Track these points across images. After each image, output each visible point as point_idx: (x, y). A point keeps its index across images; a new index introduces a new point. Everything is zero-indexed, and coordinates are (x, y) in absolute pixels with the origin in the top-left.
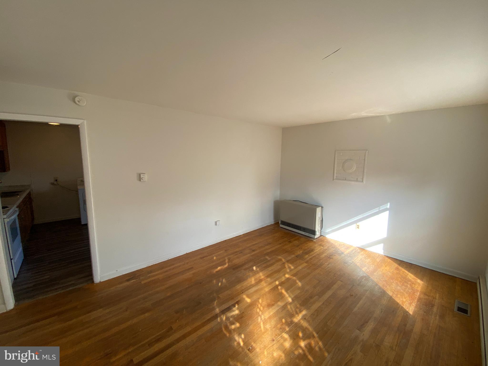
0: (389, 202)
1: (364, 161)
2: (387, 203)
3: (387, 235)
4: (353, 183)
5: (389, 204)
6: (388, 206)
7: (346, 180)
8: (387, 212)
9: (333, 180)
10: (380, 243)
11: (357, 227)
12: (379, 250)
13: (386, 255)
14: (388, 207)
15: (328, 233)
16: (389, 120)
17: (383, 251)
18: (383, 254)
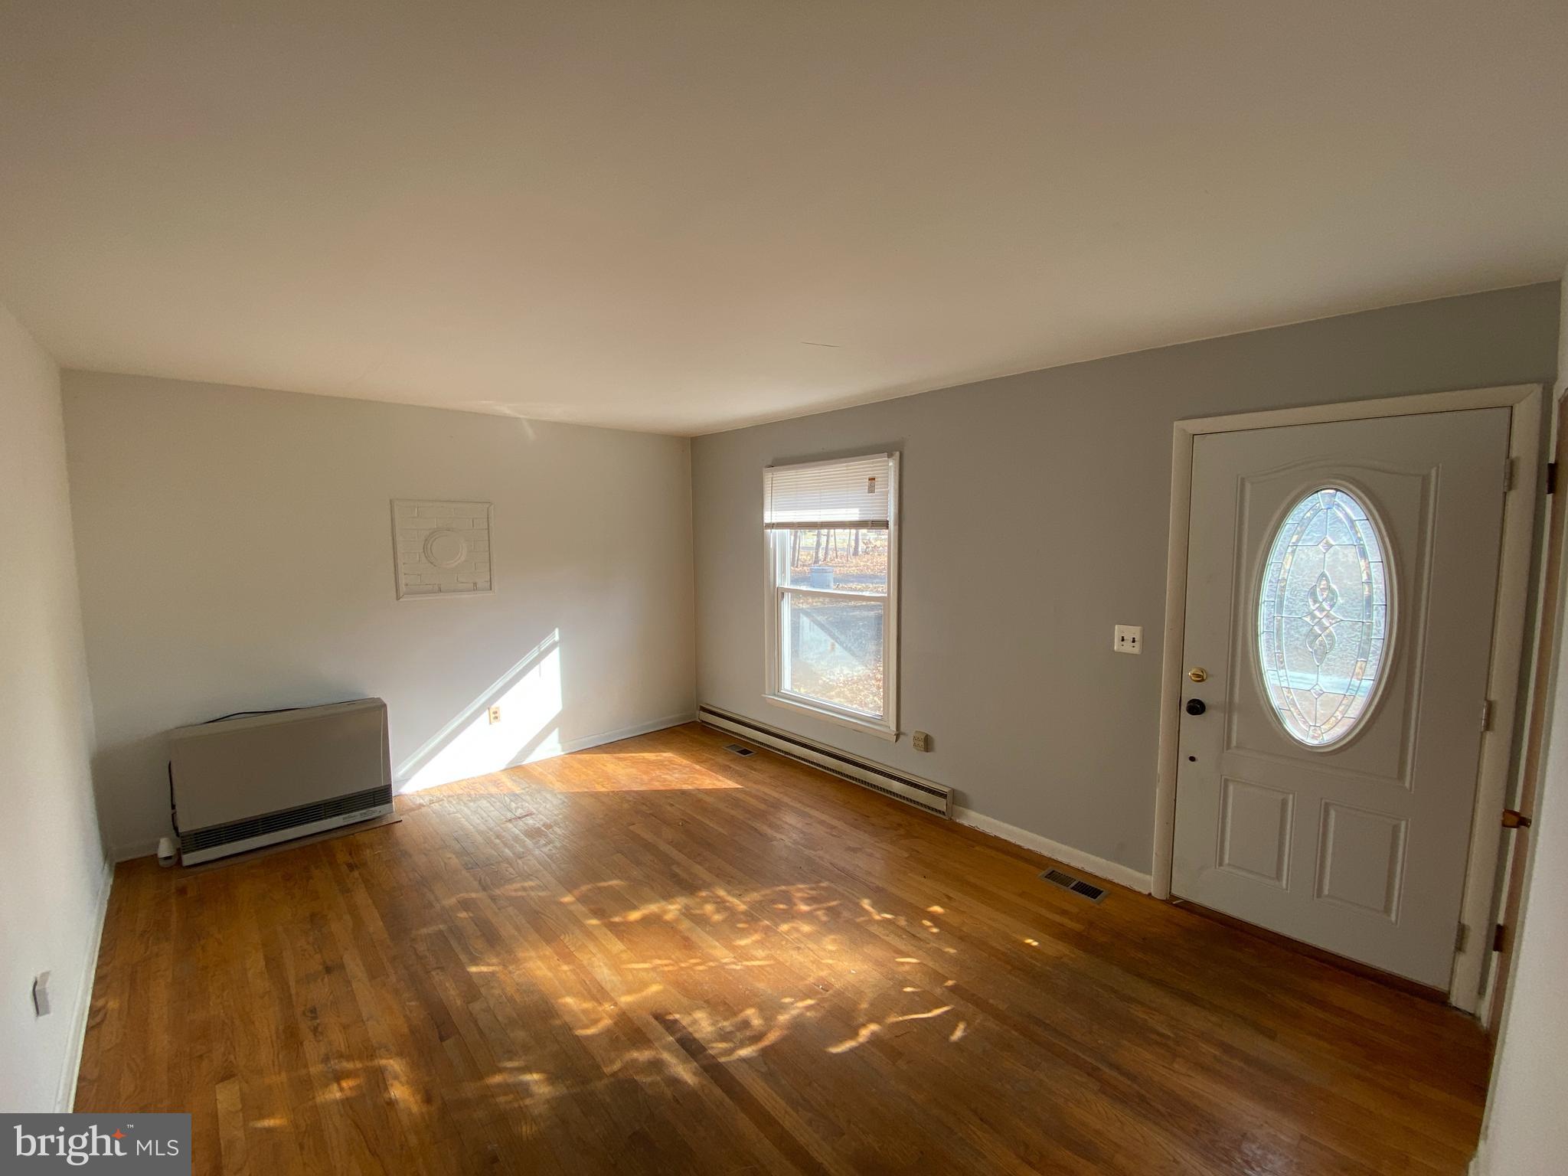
0: (556, 627)
1: (489, 532)
2: (552, 630)
3: (564, 704)
4: (465, 596)
5: (557, 631)
6: (556, 635)
7: (440, 590)
8: (556, 654)
9: (398, 598)
10: (552, 730)
11: (493, 716)
12: (552, 748)
13: (567, 752)
14: (557, 638)
15: (406, 779)
16: (530, 432)
17: (559, 747)
18: (563, 753)
